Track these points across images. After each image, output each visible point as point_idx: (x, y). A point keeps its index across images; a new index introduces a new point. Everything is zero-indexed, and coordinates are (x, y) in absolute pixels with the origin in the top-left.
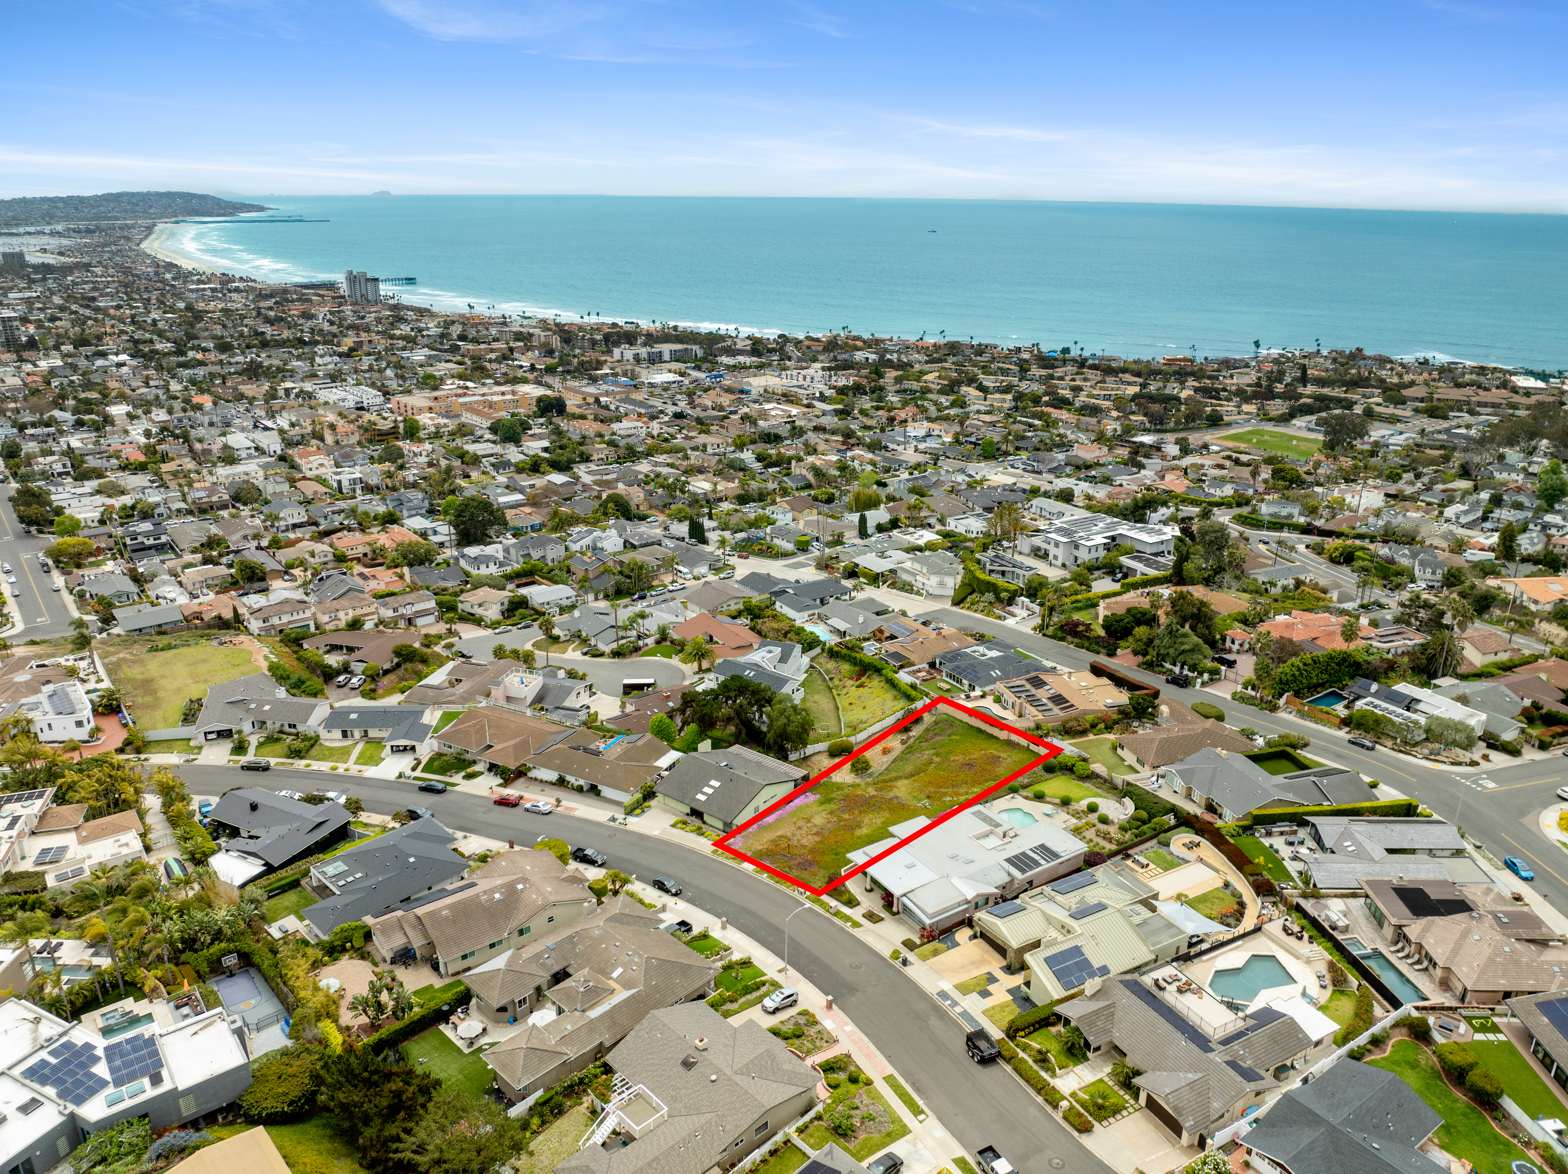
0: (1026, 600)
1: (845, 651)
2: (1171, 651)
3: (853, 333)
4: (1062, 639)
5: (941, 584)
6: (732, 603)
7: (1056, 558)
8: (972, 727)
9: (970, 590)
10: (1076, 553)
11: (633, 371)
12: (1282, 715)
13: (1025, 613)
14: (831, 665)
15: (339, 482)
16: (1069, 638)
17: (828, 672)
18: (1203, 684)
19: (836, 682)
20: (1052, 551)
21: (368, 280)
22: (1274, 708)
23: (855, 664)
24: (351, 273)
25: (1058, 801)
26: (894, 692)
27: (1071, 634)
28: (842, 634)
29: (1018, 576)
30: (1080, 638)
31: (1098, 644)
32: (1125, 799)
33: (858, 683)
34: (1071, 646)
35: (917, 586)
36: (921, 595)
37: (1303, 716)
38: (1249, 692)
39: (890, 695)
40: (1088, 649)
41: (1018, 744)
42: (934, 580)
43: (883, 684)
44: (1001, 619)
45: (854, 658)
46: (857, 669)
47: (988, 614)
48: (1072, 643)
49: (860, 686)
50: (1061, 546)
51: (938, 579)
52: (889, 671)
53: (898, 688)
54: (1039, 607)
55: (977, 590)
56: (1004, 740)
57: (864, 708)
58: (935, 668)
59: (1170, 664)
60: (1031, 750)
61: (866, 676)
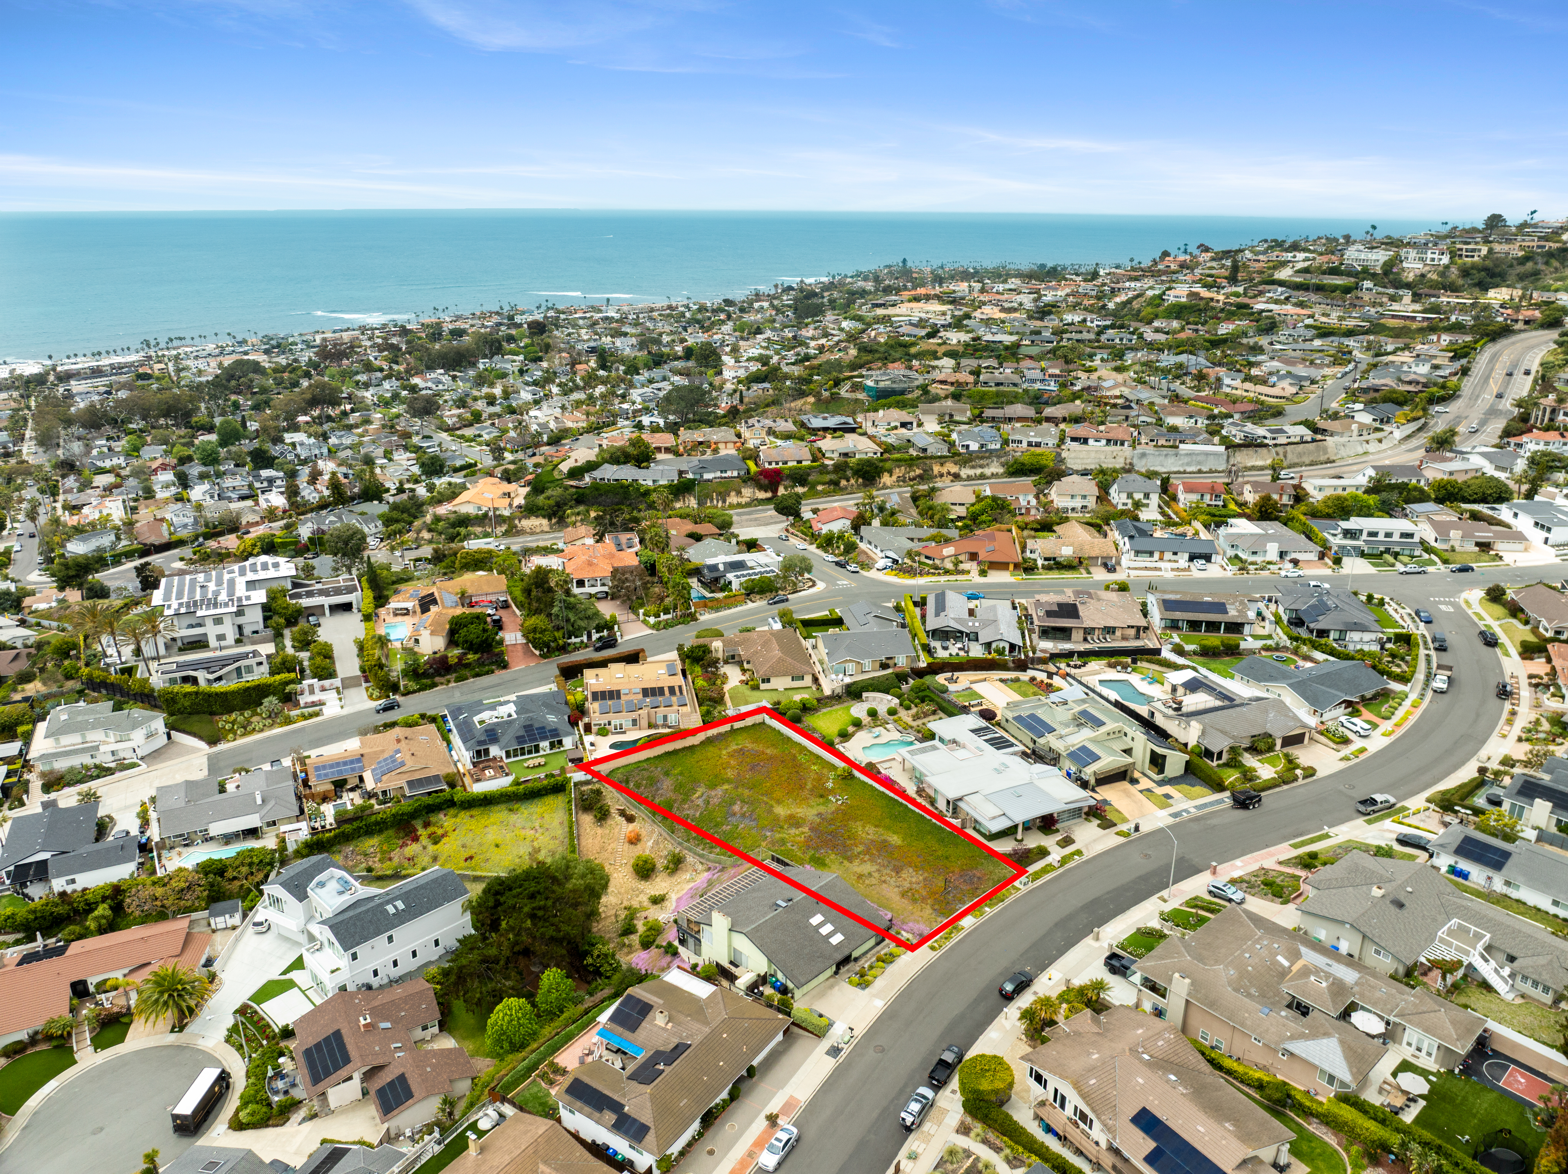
0: (315, 682)
5: (150, 736)
7: (221, 637)
12: (701, 618)
16: (437, 679)
18: (621, 635)
22: (695, 617)
23: (384, 830)
25: (852, 728)
27: (440, 675)
28: (252, 833)
29: (249, 669)
30: (455, 671)
31: (483, 664)
32: (865, 695)
33: (424, 840)
34: (453, 684)
35: (107, 761)
36: (133, 766)
37: (717, 610)
38: (663, 617)
39: (499, 815)
40: (478, 675)
41: (720, 734)
42: (138, 737)
43: (464, 815)
44: (317, 714)
45: (377, 823)
46: (391, 832)
47: (288, 721)
48: (449, 682)
49: (436, 840)
50: (227, 619)
51: (144, 731)
52: (460, 794)
53: (504, 799)
54: (338, 679)
55: (219, 711)
56: (701, 742)
57: (497, 846)
58: (477, 763)
59: (576, 637)
60: (738, 729)
61: (419, 827)
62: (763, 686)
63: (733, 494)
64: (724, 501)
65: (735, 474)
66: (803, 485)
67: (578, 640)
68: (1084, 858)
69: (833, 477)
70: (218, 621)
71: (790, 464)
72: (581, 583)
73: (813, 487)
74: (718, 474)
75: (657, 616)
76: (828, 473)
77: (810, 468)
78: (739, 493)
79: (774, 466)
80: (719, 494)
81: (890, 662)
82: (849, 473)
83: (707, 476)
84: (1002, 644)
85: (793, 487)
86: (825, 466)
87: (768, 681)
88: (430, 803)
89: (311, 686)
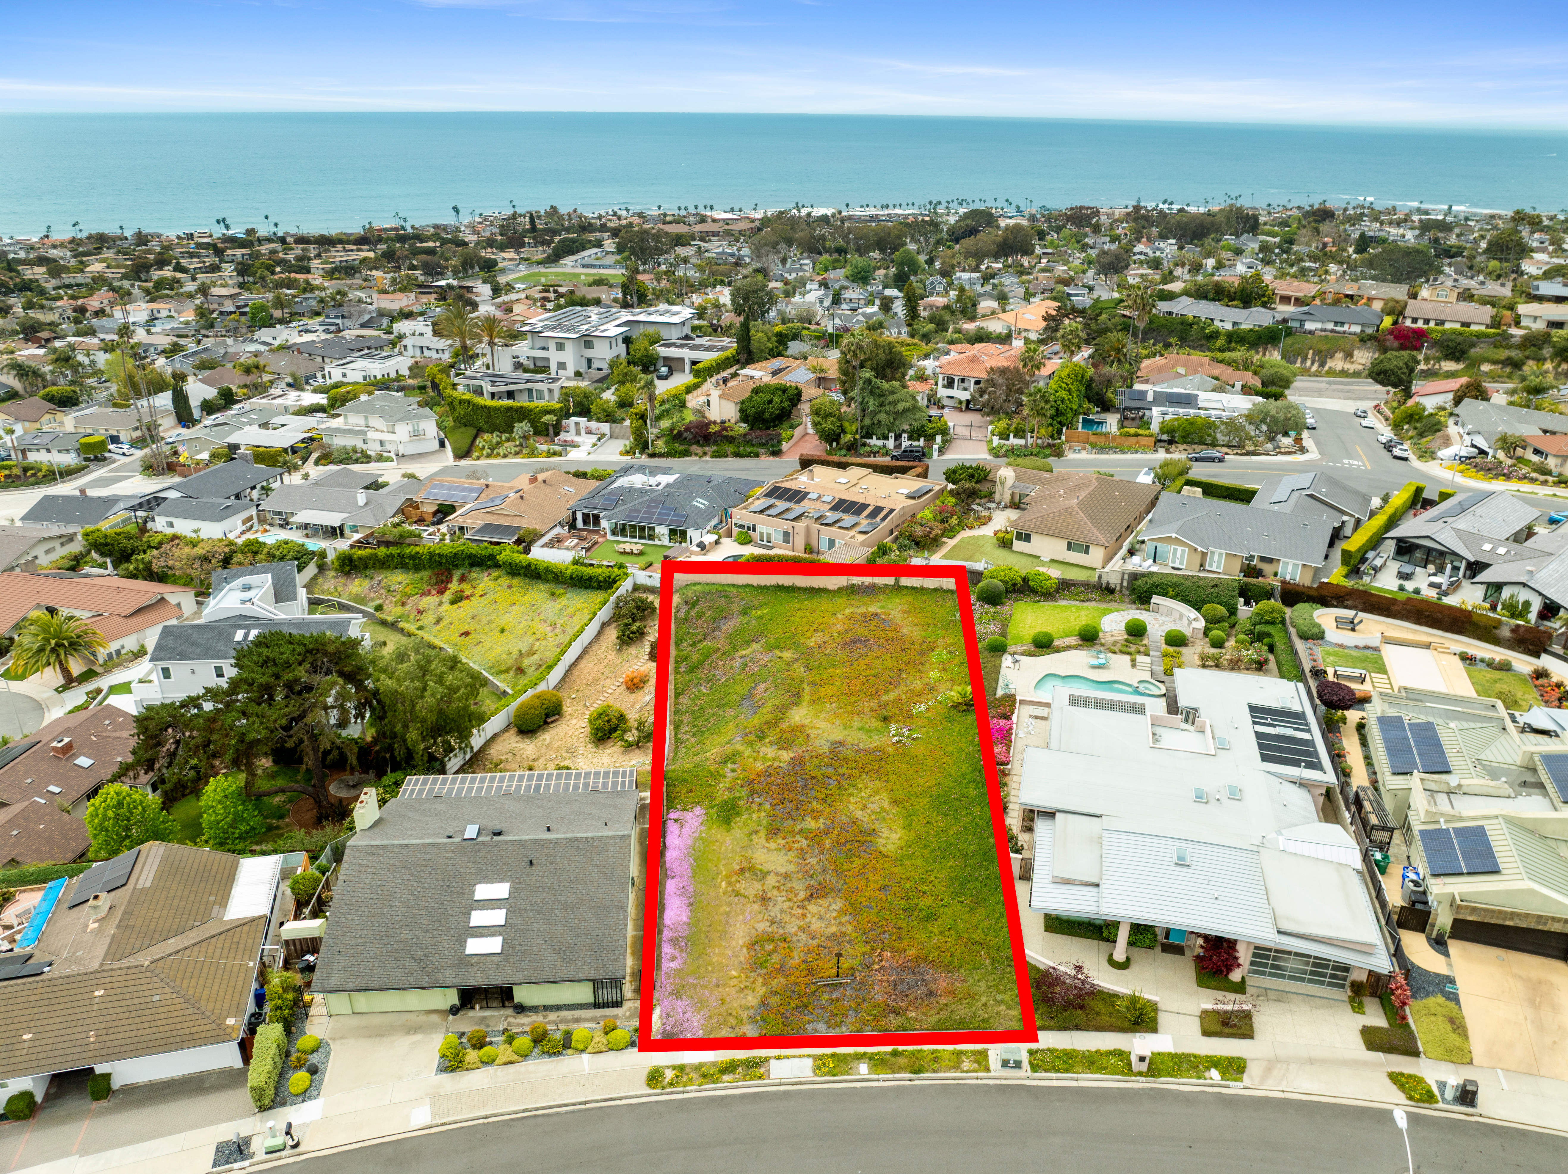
0: (582, 420)
1: (382, 551)
2: (882, 417)
4: (686, 454)
5: (417, 435)
6: (39, 551)
7: (562, 366)
8: (765, 587)
9: (473, 429)
10: (589, 353)
12: (1071, 456)
13: (593, 439)
14: (359, 586)
16: (694, 448)
18: (941, 451)
19: (396, 610)
20: (554, 357)
22: (1058, 453)
23: (417, 568)
25: (1073, 641)
26: (541, 586)
27: (697, 443)
28: (335, 532)
29: (540, 393)
30: (716, 443)
31: (749, 443)
32: (1155, 599)
33: (448, 595)
34: (707, 458)
35: (373, 449)
36: (389, 460)
37: (1102, 450)
38: (1014, 441)
39: (538, 594)
40: (737, 455)
41: (873, 586)
42: (403, 431)
43: (505, 581)
44: (560, 454)
45: (413, 557)
46: (425, 574)
47: (533, 454)
48: (705, 454)
49: (457, 599)
50: (569, 346)
51: (410, 428)
52: (509, 553)
53: (550, 576)
54: (608, 425)
55: (485, 427)
56: (839, 589)
57: (503, 631)
58: (579, 529)
59: (878, 438)
60: (906, 587)
61: (455, 579)
62: (1018, 545)
63: (1339, 355)
64: (1322, 364)
65: (1357, 329)
66: (1457, 360)
67: (880, 443)
68: (1235, 1088)
69: (1514, 354)
70: (560, 347)
71: (1448, 326)
72: (950, 384)
73: (1474, 364)
74: (1330, 326)
75: (1004, 436)
76: (1509, 347)
77: (1479, 336)
78: (1349, 355)
79: (1420, 324)
80: (1318, 352)
81: (1267, 568)
82: (1547, 352)
83: (1309, 326)
84: (1523, 595)
85: (1439, 360)
86: (1506, 337)
87: (1027, 538)
88: (474, 552)
89: (577, 424)
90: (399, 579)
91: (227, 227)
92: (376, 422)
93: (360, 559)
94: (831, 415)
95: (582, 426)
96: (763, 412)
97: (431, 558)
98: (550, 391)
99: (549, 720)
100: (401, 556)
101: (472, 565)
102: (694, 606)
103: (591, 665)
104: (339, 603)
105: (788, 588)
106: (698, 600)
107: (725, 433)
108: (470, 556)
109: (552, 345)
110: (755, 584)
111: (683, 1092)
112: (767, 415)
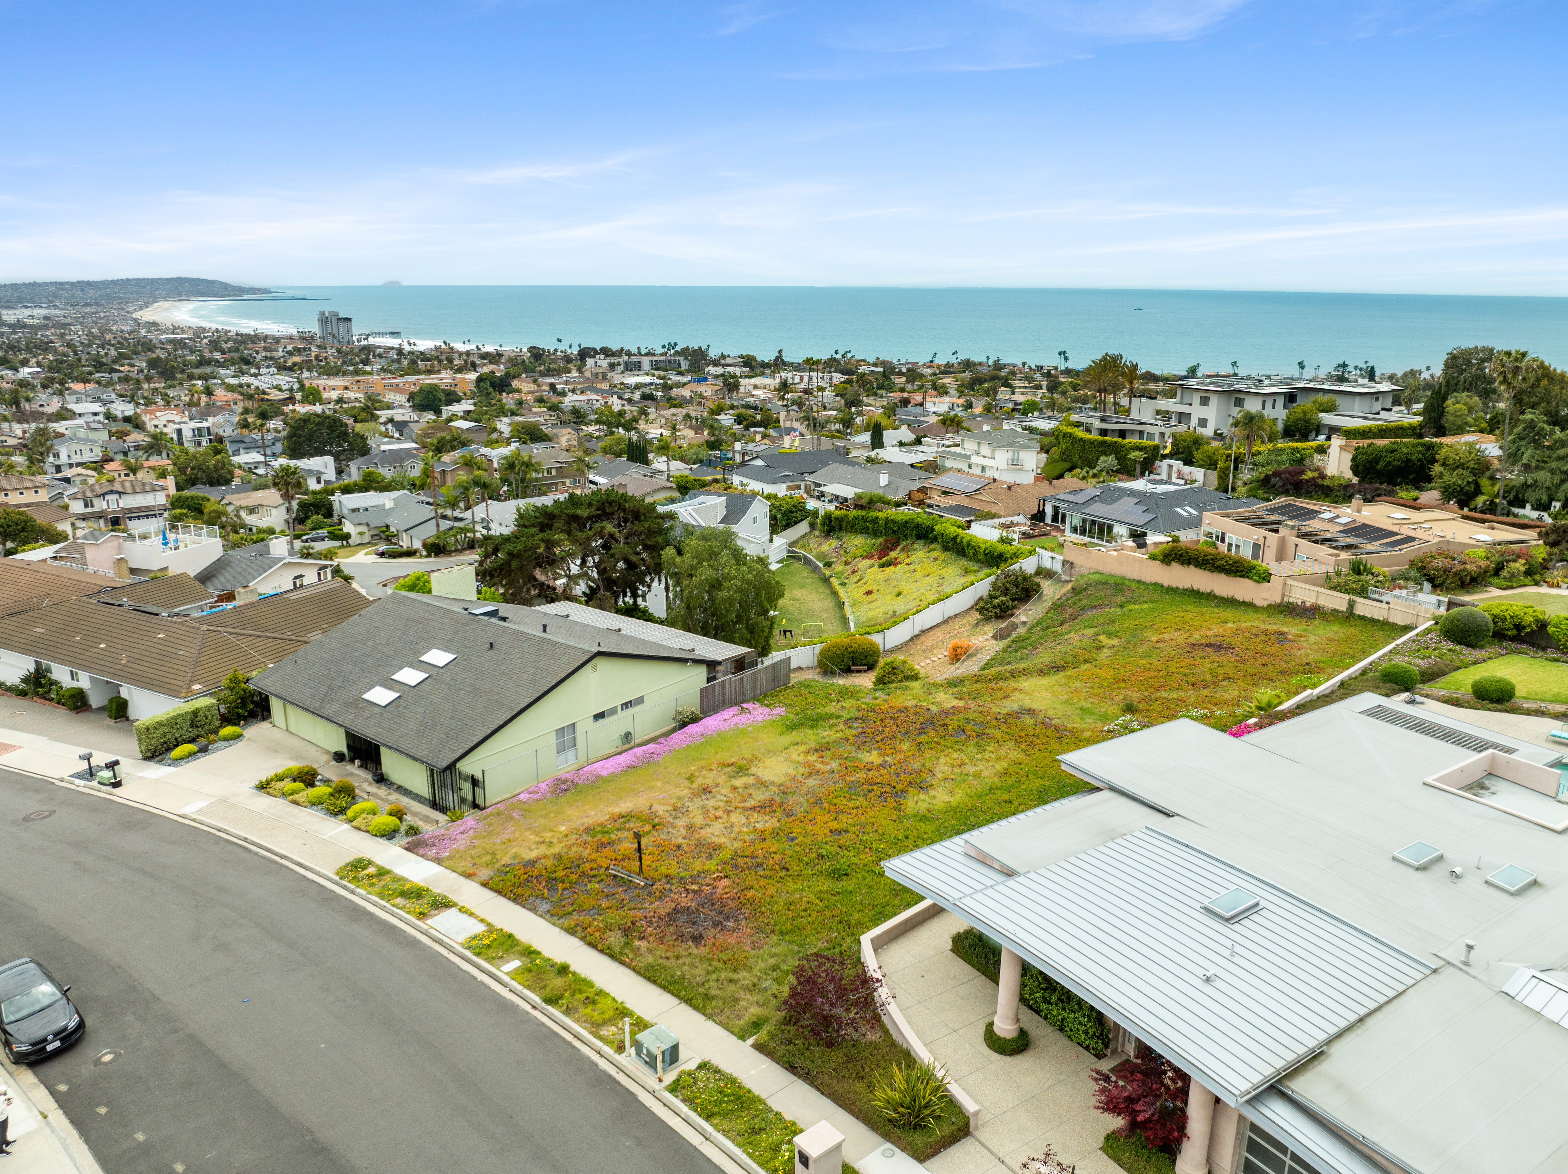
0: (1177, 464)
3: (856, 358)
5: (1015, 464)
7: (1202, 423)
8: (1175, 589)
9: (1067, 465)
11: (604, 376)
14: (829, 546)
15: (179, 432)
17: (821, 556)
19: (838, 567)
21: (339, 320)
23: (876, 534)
24: (322, 313)
26: (962, 562)
27: (1286, 492)
29: (1151, 436)
33: (883, 560)
39: (953, 569)
41: (1315, 609)
42: (1002, 457)
43: (935, 554)
45: (874, 522)
46: (880, 541)
49: (889, 565)
50: (1214, 400)
51: (1009, 455)
52: (948, 525)
53: (971, 551)
54: (1202, 470)
55: (1079, 463)
56: (1270, 605)
57: (899, 594)
58: (1047, 525)
59: (1533, 509)
60: (1363, 618)
61: (899, 548)
70: (1205, 401)
88: (920, 521)
89: (1170, 466)
90: (857, 542)
91: (1066, 359)
92: (985, 450)
93: (836, 519)
94: (1461, 466)
95: (1175, 469)
96: (1377, 460)
97: (886, 523)
98: (1162, 435)
99: (853, 668)
100: (865, 519)
101: (919, 537)
102: (1079, 593)
103: (940, 634)
104: (805, 557)
105: (1203, 594)
106: (1085, 589)
107: (1320, 481)
108: (918, 526)
109: (1196, 399)
110: (1166, 585)
111: (352, 892)
112: (1381, 465)
